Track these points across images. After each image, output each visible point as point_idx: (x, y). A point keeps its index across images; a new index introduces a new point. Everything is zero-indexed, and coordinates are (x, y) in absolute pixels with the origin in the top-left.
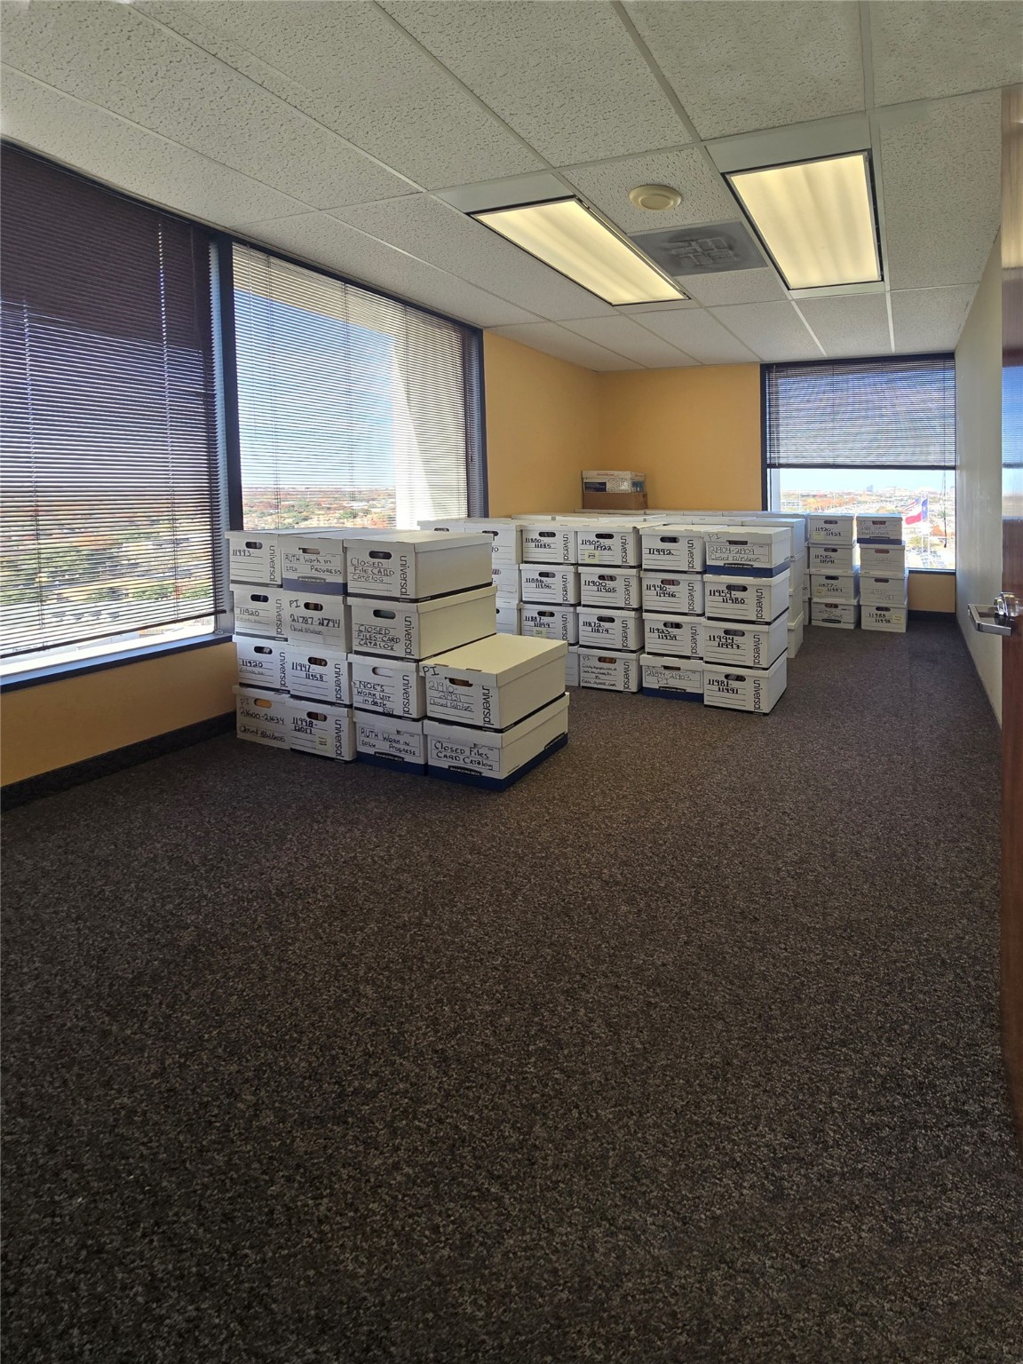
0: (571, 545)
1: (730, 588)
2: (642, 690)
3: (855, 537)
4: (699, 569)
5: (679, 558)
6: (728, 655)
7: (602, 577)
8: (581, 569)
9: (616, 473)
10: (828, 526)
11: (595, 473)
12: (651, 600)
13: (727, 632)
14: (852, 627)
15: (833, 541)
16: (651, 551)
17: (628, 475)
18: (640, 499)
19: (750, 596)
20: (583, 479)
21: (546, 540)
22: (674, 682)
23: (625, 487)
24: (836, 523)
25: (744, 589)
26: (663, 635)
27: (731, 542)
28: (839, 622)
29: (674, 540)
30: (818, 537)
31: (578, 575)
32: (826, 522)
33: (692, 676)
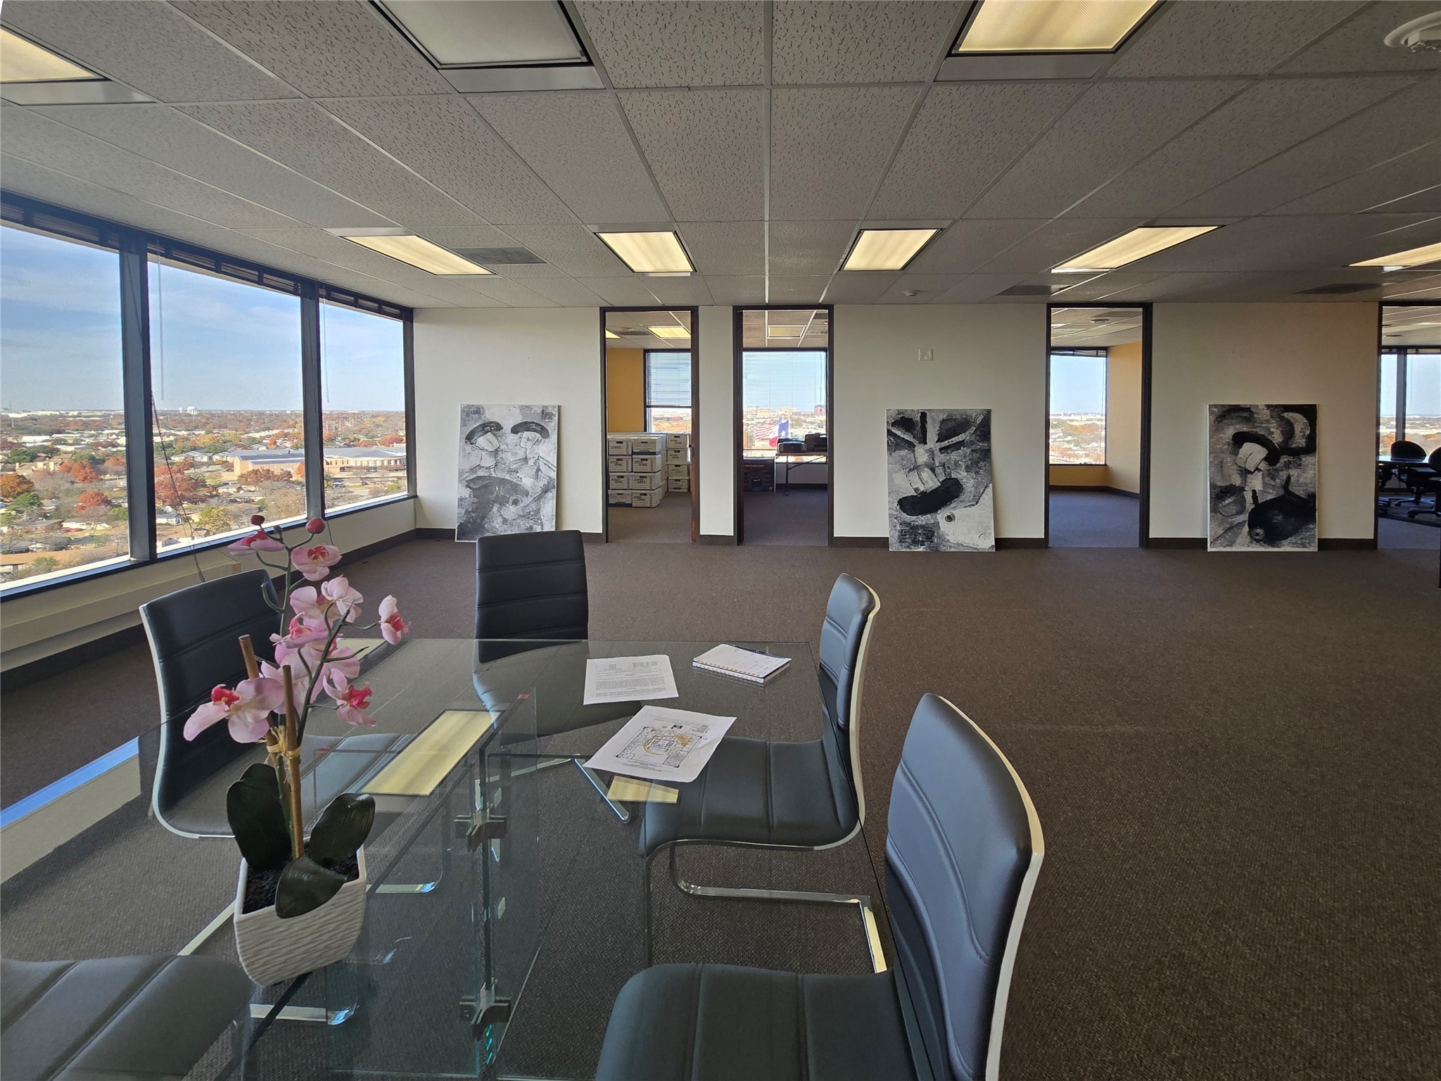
1: (642, 460)
3: (688, 446)
4: (630, 454)
5: (623, 450)
6: (641, 486)
10: (676, 439)
12: (612, 468)
13: (641, 477)
14: (686, 490)
15: (678, 446)
16: (612, 448)
19: (648, 462)
22: (622, 500)
24: (679, 437)
25: (647, 460)
26: (617, 481)
27: (639, 443)
28: (681, 488)
29: (621, 442)
30: (672, 445)
32: (675, 437)
33: (628, 497)
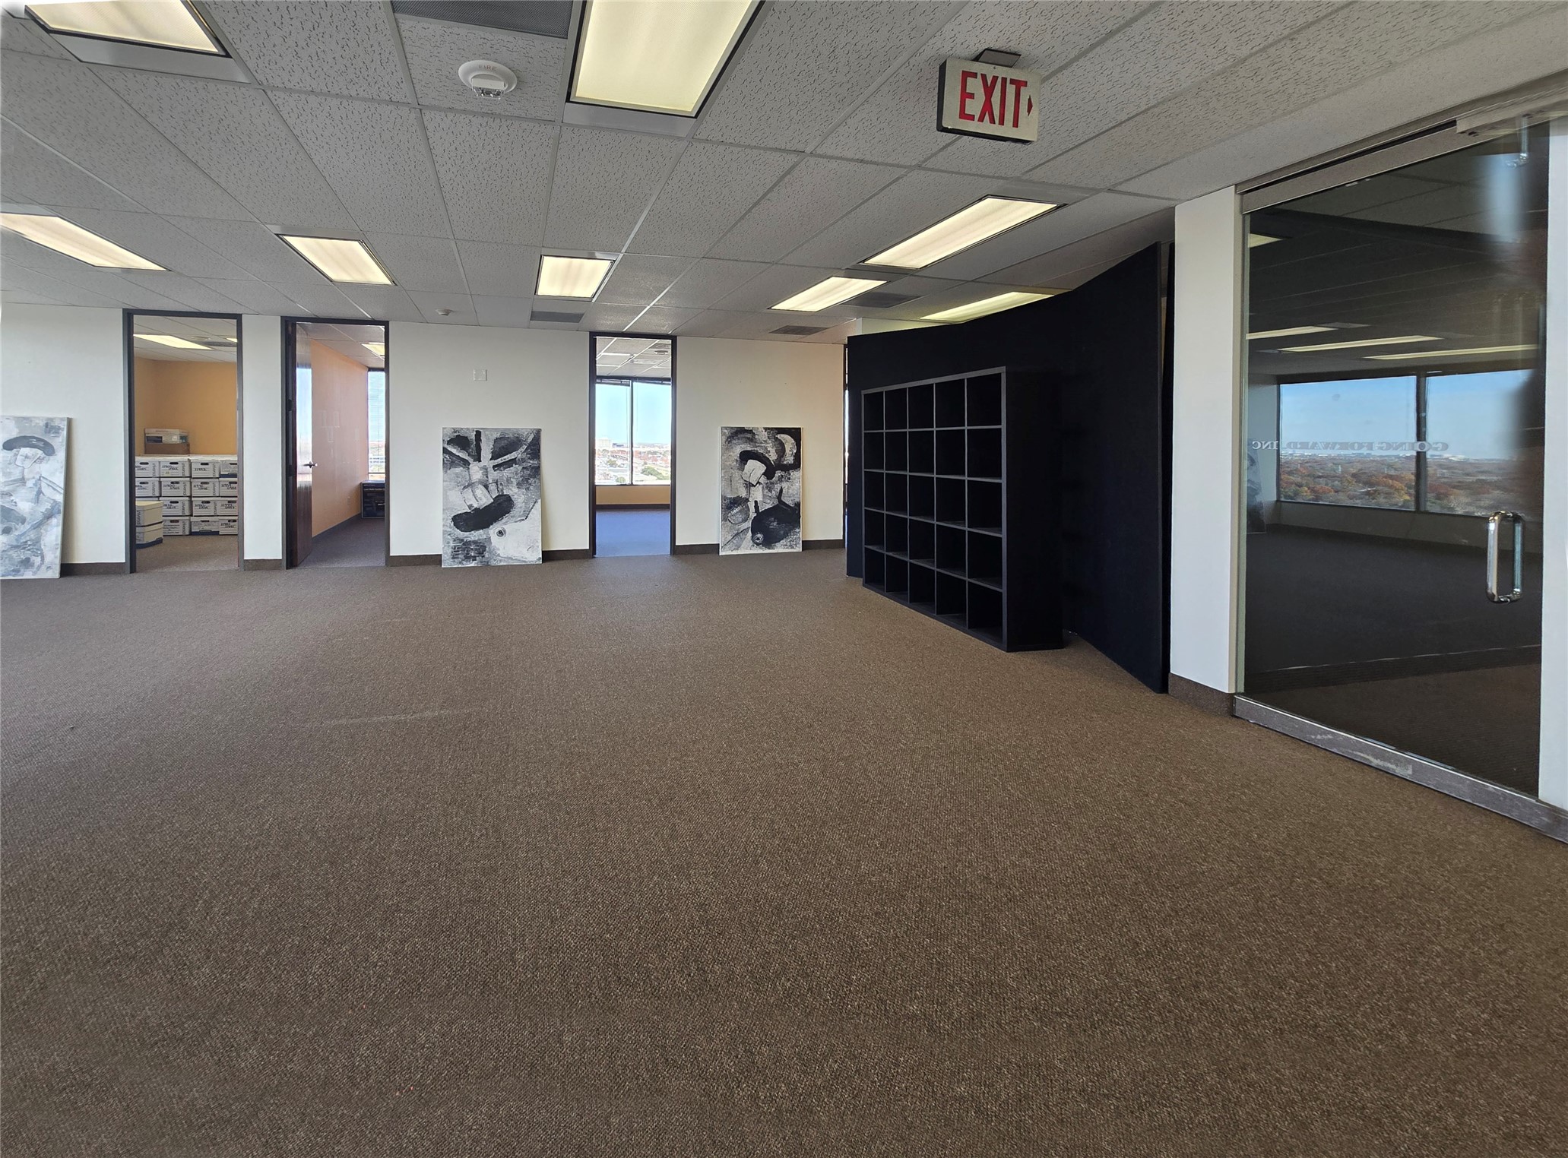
0: (157, 468)
1: (231, 483)
2: (192, 533)
4: (218, 476)
5: (209, 472)
6: (229, 511)
7: (172, 483)
8: (162, 479)
9: (169, 430)
11: (155, 430)
12: (196, 492)
13: (229, 502)
16: (196, 470)
17: (178, 431)
18: (185, 447)
20: (145, 434)
21: (143, 466)
22: (207, 528)
23: (175, 439)
26: (201, 507)
27: (231, 464)
29: (206, 464)
31: (160, 482)
33: (214, 524)
